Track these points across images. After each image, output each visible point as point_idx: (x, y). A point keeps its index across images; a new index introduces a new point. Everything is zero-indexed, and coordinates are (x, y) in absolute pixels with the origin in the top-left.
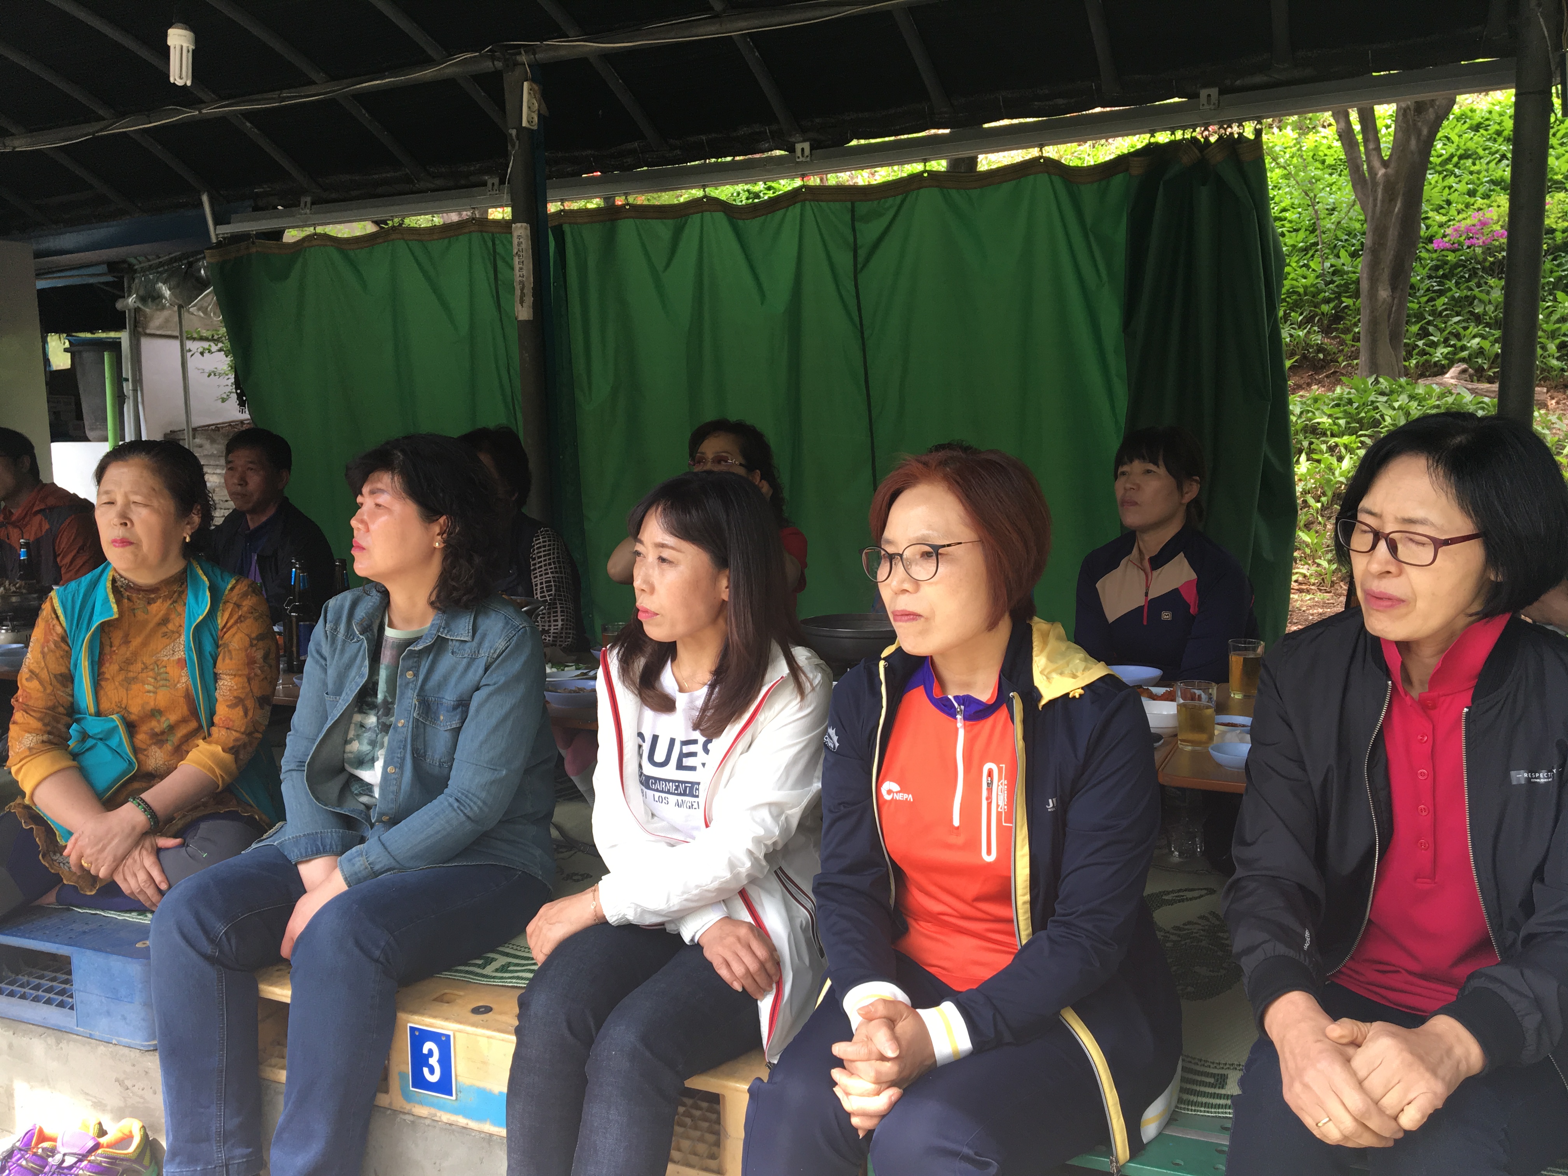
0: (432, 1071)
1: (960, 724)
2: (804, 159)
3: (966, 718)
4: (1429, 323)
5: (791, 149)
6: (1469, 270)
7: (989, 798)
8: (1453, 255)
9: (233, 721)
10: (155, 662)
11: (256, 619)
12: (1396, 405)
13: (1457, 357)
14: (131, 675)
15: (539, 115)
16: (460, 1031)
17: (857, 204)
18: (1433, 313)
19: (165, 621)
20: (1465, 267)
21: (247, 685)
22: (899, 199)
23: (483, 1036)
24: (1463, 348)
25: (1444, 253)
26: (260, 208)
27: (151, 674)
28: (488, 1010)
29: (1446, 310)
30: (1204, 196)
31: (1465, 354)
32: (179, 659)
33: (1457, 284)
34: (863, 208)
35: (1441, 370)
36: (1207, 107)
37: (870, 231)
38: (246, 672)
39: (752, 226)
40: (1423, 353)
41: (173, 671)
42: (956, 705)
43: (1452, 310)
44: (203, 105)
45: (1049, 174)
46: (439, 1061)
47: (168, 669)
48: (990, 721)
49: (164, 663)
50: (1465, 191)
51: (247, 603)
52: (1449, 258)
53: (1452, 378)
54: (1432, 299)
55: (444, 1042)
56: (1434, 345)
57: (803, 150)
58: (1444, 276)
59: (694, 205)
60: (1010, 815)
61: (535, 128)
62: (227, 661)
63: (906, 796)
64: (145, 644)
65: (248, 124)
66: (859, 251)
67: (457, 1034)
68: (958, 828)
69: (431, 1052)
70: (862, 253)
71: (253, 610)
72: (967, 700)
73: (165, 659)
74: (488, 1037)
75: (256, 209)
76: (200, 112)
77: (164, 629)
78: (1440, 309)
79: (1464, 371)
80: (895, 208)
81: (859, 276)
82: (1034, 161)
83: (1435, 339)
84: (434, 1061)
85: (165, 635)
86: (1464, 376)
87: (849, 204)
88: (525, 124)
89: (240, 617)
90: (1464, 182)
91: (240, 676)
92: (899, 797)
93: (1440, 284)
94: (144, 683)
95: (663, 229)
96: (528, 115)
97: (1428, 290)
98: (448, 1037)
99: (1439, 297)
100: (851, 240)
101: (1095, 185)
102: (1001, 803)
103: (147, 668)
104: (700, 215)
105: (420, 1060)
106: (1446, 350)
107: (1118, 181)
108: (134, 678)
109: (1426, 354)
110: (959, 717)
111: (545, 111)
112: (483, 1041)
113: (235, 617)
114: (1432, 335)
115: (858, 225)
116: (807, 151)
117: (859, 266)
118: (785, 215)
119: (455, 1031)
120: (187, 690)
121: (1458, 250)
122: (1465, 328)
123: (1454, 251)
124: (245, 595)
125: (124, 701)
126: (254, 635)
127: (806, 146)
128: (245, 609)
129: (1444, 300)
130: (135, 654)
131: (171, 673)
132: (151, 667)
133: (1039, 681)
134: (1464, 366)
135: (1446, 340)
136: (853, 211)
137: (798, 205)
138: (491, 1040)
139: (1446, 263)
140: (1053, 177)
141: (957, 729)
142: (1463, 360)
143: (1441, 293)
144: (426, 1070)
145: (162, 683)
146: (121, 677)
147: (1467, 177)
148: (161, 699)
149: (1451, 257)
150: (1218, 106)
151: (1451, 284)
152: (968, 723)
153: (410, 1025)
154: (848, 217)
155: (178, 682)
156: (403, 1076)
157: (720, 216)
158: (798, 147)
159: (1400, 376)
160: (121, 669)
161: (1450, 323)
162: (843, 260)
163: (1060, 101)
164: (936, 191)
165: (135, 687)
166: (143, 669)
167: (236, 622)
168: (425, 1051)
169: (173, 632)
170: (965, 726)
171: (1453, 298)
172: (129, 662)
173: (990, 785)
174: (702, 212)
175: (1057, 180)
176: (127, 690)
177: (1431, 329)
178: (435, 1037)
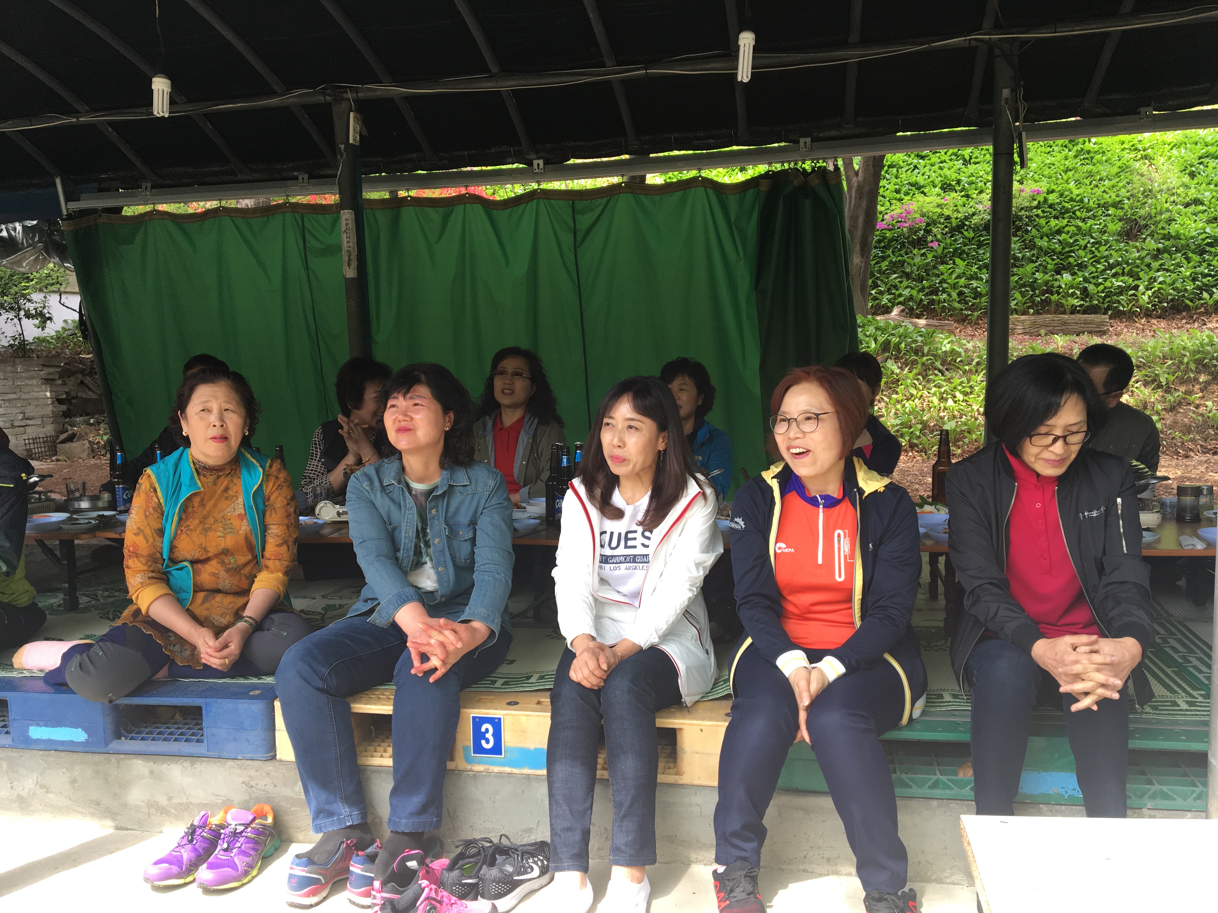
0: (488, 741)
1: (821, 510)
2: (539, 171)
3: (824, 507)
4: (877, 278)
5: (530, 164)
6: (900, 243)
7: (839, 548)
8: (890, 233)
9: (282, 554)
10: (223, 517)
11: (288, 487)
12: (868, 333)
13: (897, 301)
14: (207, 526)
15: (361, 136)
16: (507, 715)
17: (576, 202)
18: (880, 271)
19: (227, 489)
20: (897, 241)
21: (287, 531)
22: (605, 199)
23: (523, 715)
24: (900, 295)
25: (884, 231)
26: (103, 190)
27: (221, 525)
28: (516, 703)
29: (887, 270)
30: (807, 205)
31: (901, 299)
32: (239, 514)
33: (893, 252)
34: (579, 205)
35: (887, 310)
36: (804, 149)
37: (585, 221)
38: (286, 522)
39: (502, 215)
40: (875, 299)
41: (236, 523)
42: (820, 500)
43: (891, 270)
44: (80, 115)
45: (705, 187)
46: (493, 735)
47: (232, 521)
48: (838, 508)
49: (228, 518)
50: (893, 190)
51: (282, 475)
52: (887, 235)
53: (896, 315)
54: (877, 263)
55: (496, 723)
56: (881, 293)
57: (538, 164)
58: (884, 247)
59: (460, 199)
60: (852, 555)
61: (358, 144)
62: (274, 516)
63: (790, 550)
64: (215, 506)
65: (110, 129)
66: (577, 234)
67: (505, 717)
68: (821, 565)
69: (487, 730)
70: (580, 235)
71: (286, 480)
72: (826, 497)
73: (229, 514)
74: (527, 716)
75: (100, 190)
76: (78, 120)
77: (226, 495)
78: (884, 269)
79: (903, 311)
80: (602, 207)
81: (578, 250)
82: (694, 179)
83: (882, 289)
84: (489, 736)
85: (227, 498)
86: (903, 314)
87: (570, 202)
88: (351, 141)
89: (279, 486)
90: (892, 184)
91: (283, 525)
92: (786, 551)
93: (883, 252)
94: (216, 531)
95: (435, 215)
96: (354, 135)
97: (875, 256)
98: (500, 719)
99: (882, 261)
100: (572, 225)
101: (738, 196)
102: (846, 550)
103: (217, 521)
104: (463, 206)
105: (479, 736)
106: (890, 297)
107: (751, 193)
108: (209, 528)
109: (878, 299)
110: (821, 506)
111: (365, 133)
112: (523, 719)
113: (276, 485)
114: (880, 286)
115: (577, 217)
116: (542, 166)
117: (578, 243)
118: (525, 208)
119: (504, 715)
120: (246, 535)
121: (892, 229)
122: (901, 282)
123: (890, 230)
124: (279, 470)
125: (204, 544)
126: (288, 498)
127: (541, 162)
128: (282, 480)
129: (886, 263)
130: (209, 513)
131: (234, 524)
132: (220, 520)
133: (861, 484)
134: (902, 307)
135: (889, 290)
136: (573, 208)
137: (535, 202)
138: (529, 717)
139: (885, 238)
140: (708, 189)
141: (819, 512)
142: (900, 303)
143: (884, 258)
144: (483, 742)
145: (229, 530)
146: (200, 528)
147: (894, 180)
148: (229, 542)
149: (888, 234)
150: (812, 149)
151: (889, 252)
152: (826, 509)
153: (472, 715)
154: (570, 211)
155: (240, 530)
156: (466, 748)
157: (478, 207)
158: (535, 162)
159: (867, 314)
160: (201, 522)
161: (891, 278)
162: (567, 239)
163: (711, 141)
164: (630, 196)
165: (210, 534)
166: (214, 522)
167: (277, 489)
168: (483, 730)
169: (233, 496)
170: (823, 512)
171: (891, 262)
172: (205, 518)
173: (839, 541)
174: (465, 203)
175: (710, 192)
176: (205, 536)
177: (879, 282)
178: (490, 720)
